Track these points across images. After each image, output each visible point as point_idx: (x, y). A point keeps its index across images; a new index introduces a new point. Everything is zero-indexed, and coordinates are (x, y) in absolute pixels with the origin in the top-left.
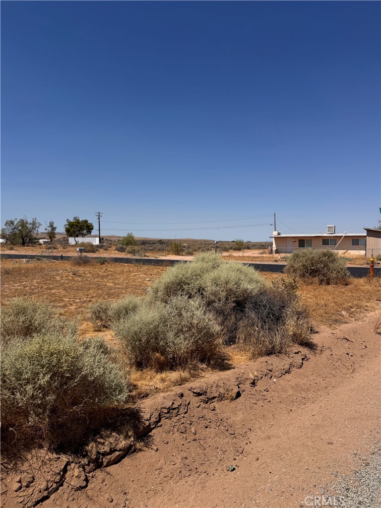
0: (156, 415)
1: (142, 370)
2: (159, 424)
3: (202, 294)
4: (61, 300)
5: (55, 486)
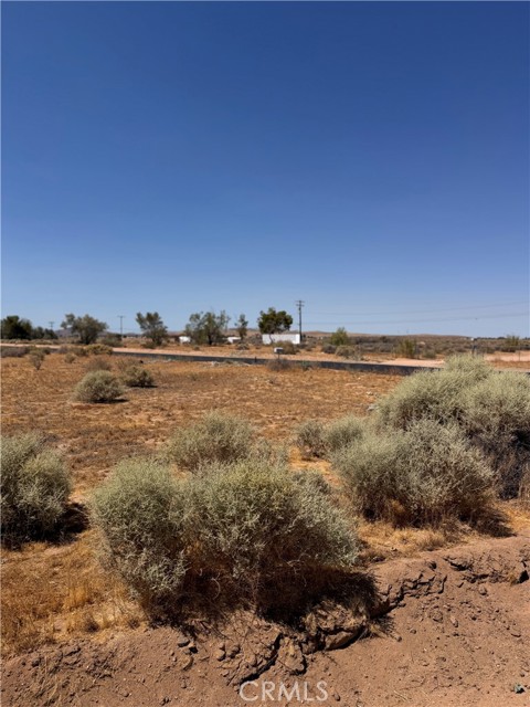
0: (397, 588)
1: (373, 522)
2: (402, 602)
3: (459, 419)
4: (258, 416)
5: (265, 662)
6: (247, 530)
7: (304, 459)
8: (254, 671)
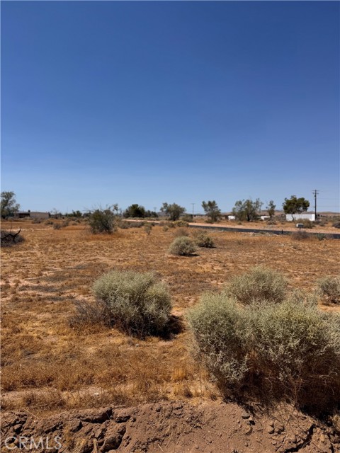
6: (290, 349)
7: (324, 304)
8: (295, 446)
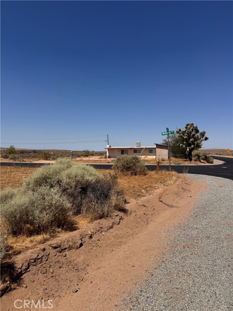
0: (26, 264)
1: (17, 237)
2: (28, 270)
3: (60, 185)
